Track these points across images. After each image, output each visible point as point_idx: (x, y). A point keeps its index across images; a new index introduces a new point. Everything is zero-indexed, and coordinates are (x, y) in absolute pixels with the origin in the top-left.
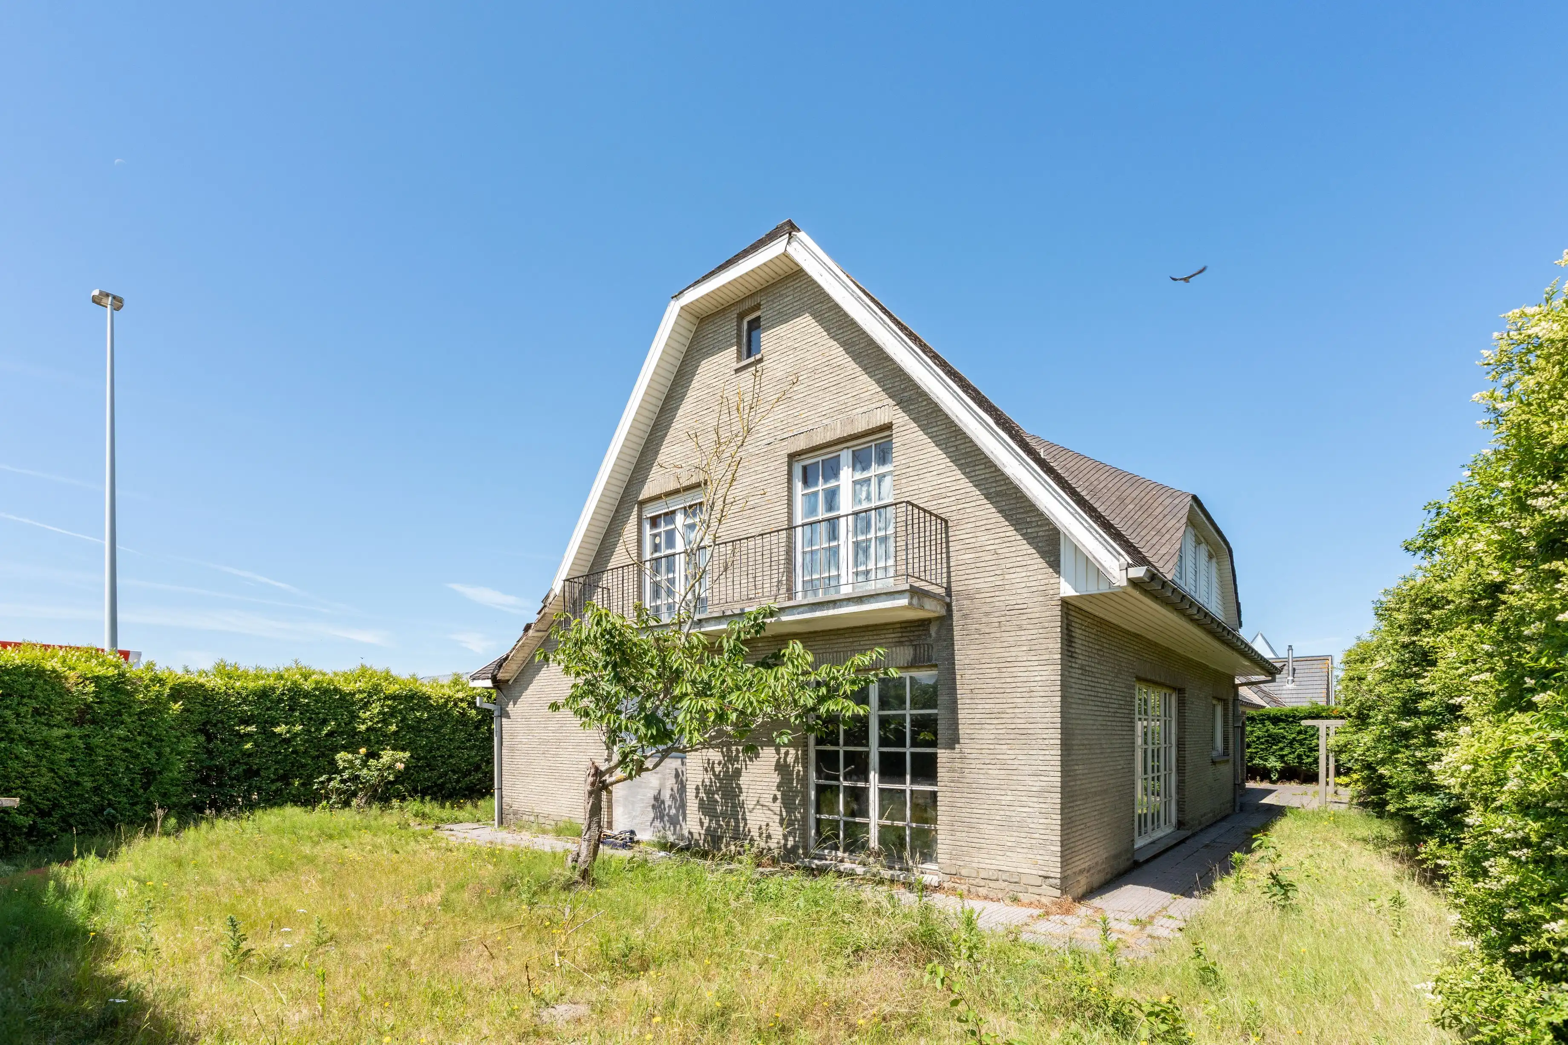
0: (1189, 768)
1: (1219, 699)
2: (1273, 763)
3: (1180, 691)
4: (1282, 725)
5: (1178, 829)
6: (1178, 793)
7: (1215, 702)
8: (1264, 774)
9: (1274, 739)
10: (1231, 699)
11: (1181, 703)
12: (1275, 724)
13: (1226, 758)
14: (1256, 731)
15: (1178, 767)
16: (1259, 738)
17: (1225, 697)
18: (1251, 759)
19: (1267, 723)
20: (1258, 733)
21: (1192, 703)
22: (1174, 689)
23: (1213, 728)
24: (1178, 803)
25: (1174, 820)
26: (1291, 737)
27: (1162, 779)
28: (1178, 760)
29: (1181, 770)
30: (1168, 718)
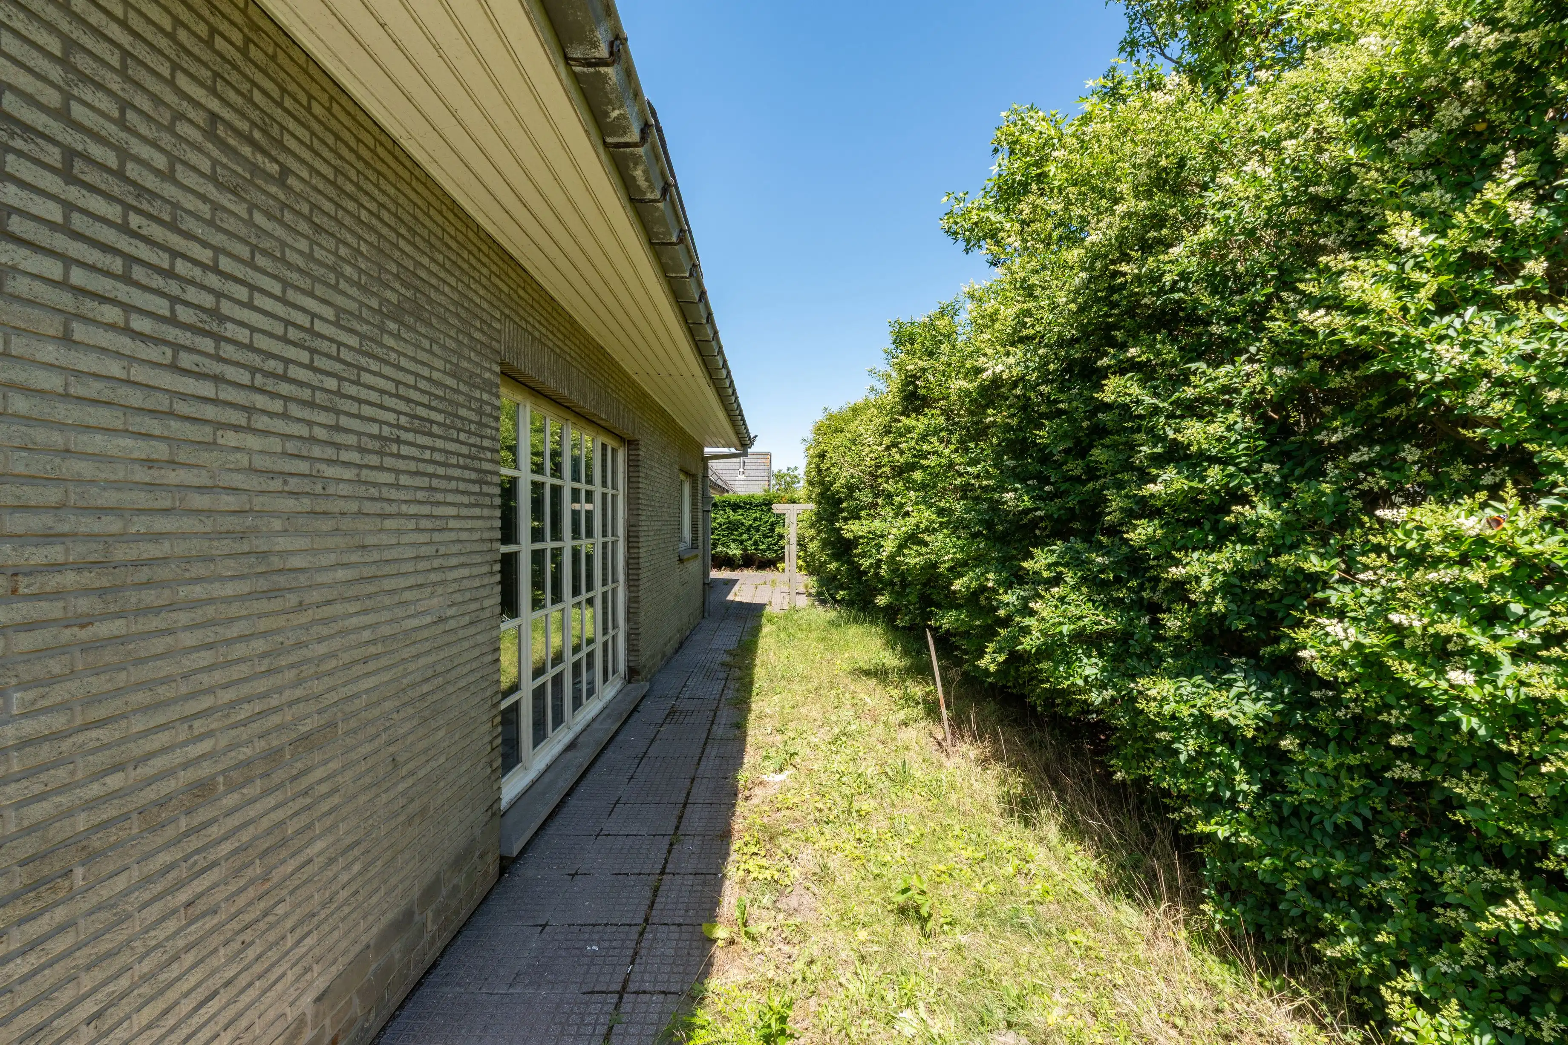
0: (644, 575)
1: (687, 473)
2: (735, 551)
3: (631, 444)
4: (741, 511)
5: (629, 682)
6: (628, 620)
7: (682, 477)
8: (728, 562)
9: (733, 526)
10: (700, 475)
11: (633, 465)
12: (734, 510)
13: (695, 552)
14: (719, 518)
15: (628, 575)
16: (721, 525)
17: (693, 471)
18: (715, 546)
19: (728, 509)
20: (720, 520)
21: (651, 468)
22: (621, 439)
23: (680, 511)
24: (629, 637)
25: (622, 667)
26: (748, 523)
27: (598, 602)
28: (627, 564)
29: (632, 582)
30: (610, 491)
